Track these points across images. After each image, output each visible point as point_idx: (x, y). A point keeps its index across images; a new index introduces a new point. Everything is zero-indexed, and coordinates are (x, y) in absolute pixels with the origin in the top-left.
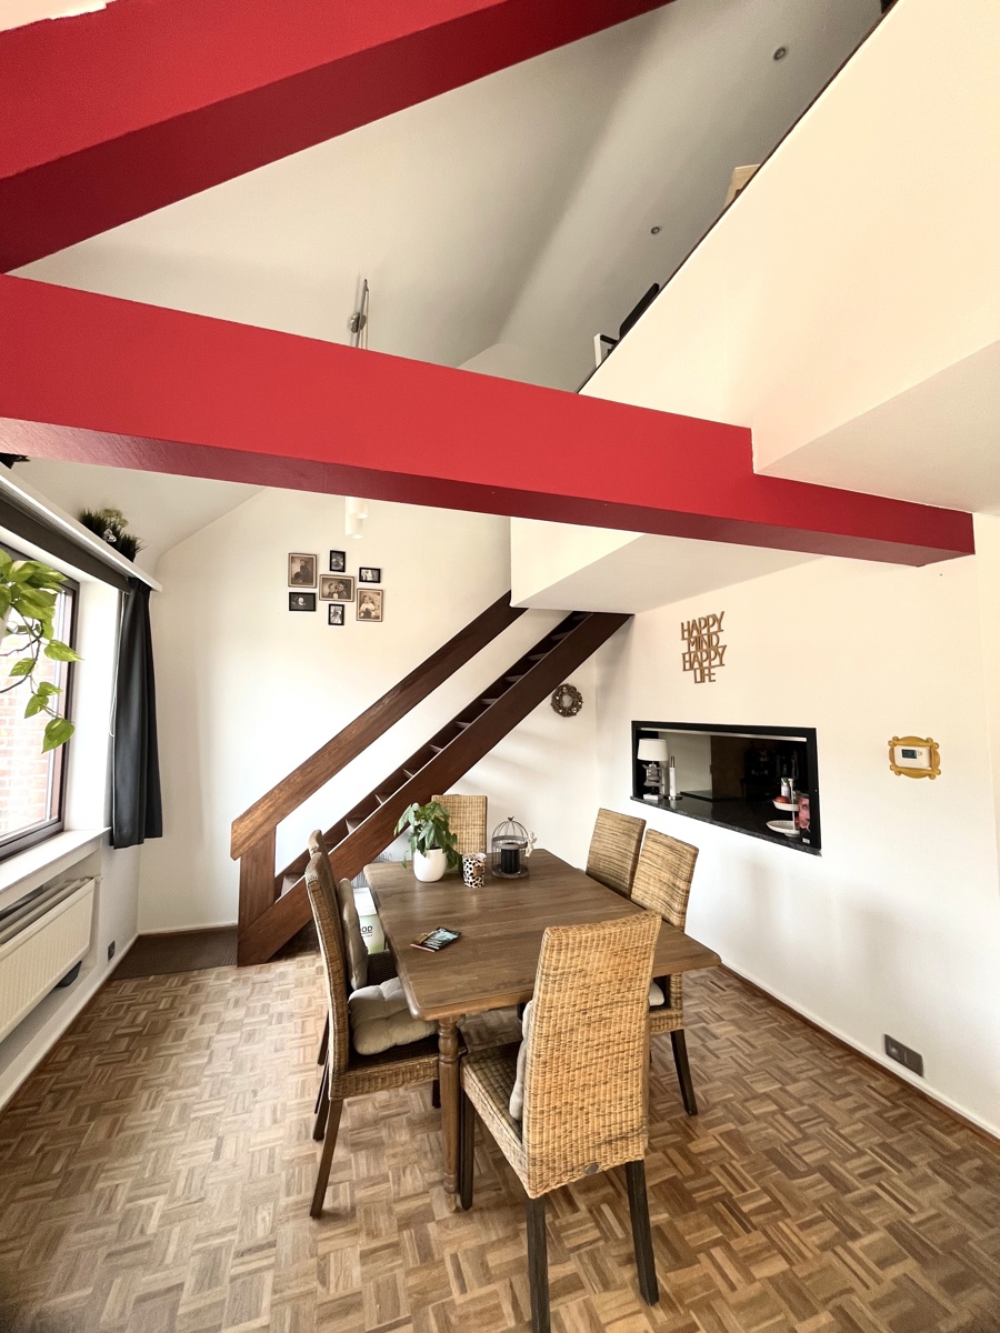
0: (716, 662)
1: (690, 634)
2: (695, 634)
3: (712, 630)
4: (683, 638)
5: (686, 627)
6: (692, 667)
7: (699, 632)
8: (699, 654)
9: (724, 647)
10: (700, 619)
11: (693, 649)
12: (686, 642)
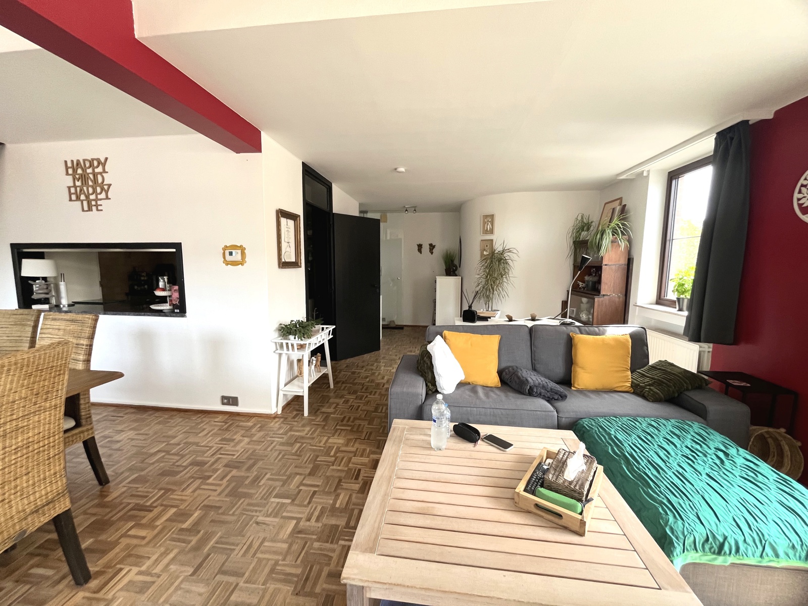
0: (103, 196)
1: (75, 171)
2: (80, 171)
3: (97, 170)
4: (67, 174)
5: (69, 165)
6: (78, 198)
7: (84, 170)
8: (85, 188)
9: (109, 185)
10: (84, 161)
11: (78, 183)
12: (70, 178)
